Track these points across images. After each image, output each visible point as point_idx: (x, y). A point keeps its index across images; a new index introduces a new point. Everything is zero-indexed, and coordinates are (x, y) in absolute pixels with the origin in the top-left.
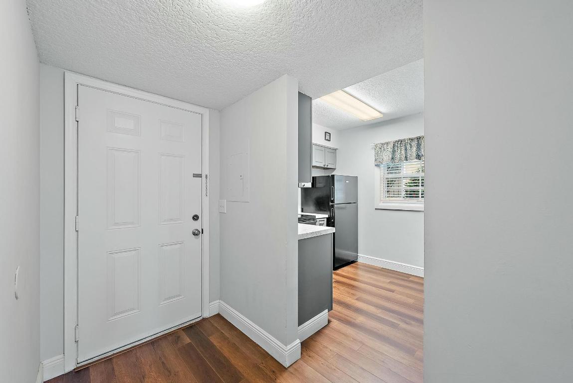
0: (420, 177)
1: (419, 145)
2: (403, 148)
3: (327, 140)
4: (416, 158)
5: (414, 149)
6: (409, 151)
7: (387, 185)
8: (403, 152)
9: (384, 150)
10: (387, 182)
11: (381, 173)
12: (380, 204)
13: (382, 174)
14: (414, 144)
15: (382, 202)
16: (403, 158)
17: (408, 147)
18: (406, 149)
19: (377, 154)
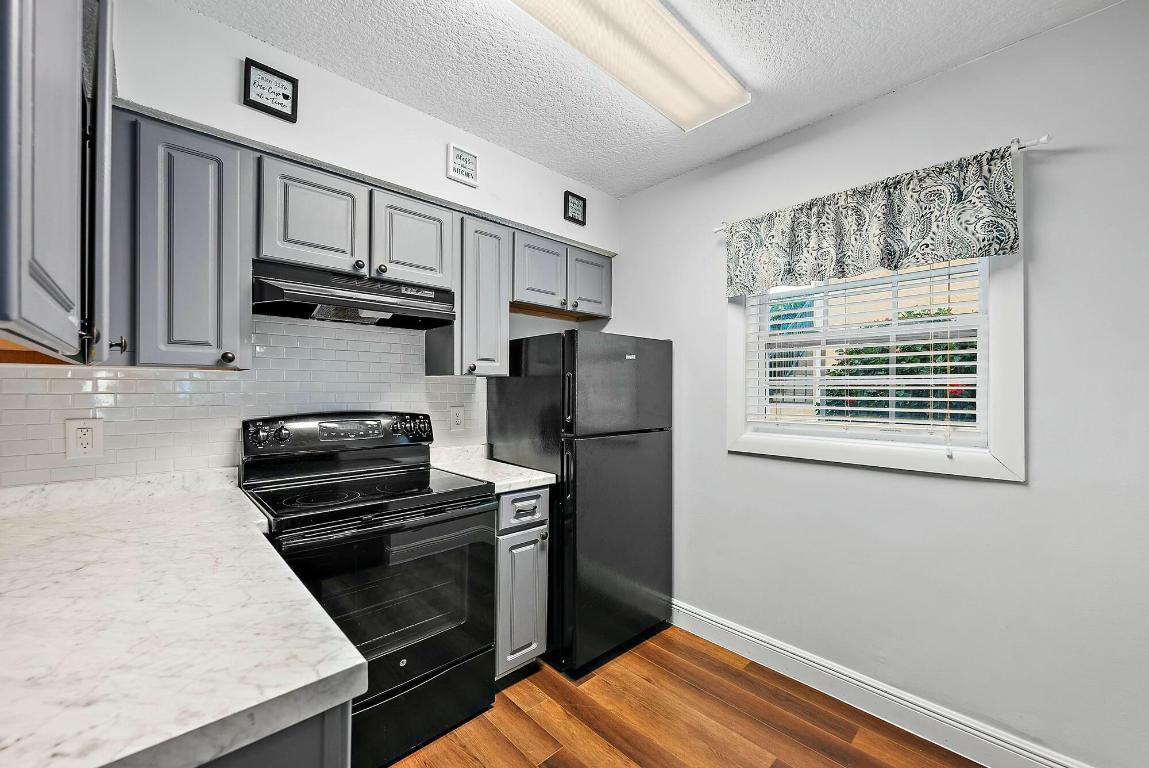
0: (893, 338)
1: (892, 214)
2: (830, 228)
3: (573, 220)
4: (883, 265)
5: (874, 228)
6: (850, 239)
7: (769, 370)
8: (829, 244)
9: (761, 244)
10: (769, 360)
11: (747, 326)
12: (744, 436)
13: (753, 329)
14: (876, 207)
15: (751, 427)
16: (830, 267)
17: (850, 223)
18: (840, 234)
19: (734, 260)
